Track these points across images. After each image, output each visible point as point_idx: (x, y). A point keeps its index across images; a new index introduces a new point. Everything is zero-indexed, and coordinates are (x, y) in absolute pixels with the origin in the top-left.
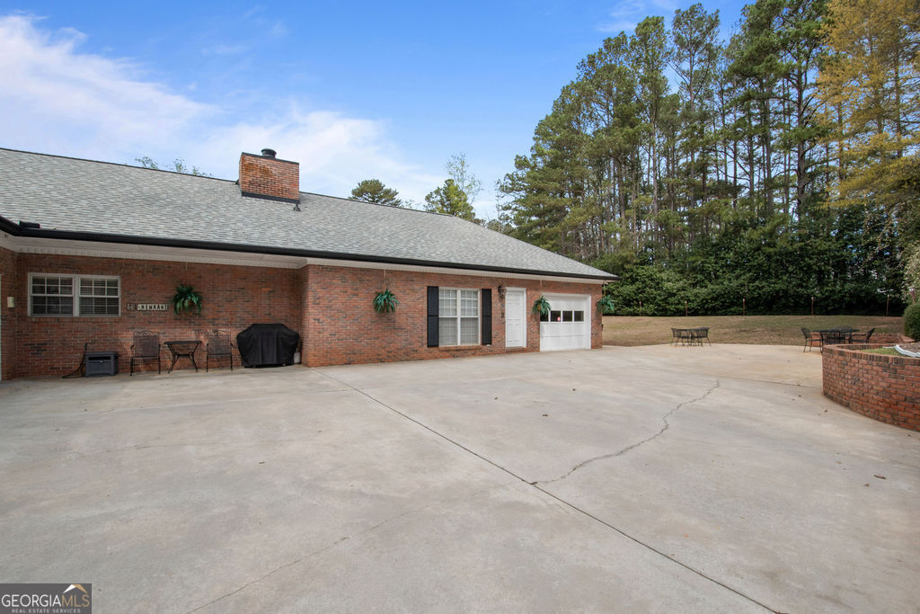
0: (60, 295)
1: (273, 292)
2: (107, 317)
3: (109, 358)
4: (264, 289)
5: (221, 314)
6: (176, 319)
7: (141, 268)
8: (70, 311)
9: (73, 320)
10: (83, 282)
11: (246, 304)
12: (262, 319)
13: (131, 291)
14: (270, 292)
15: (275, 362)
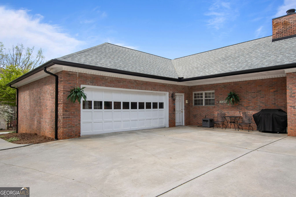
0: (200, 99)
1: (277, 91)
2: (211, 106)
3: (208, 121)
4: (271, 90)
5: (250, 104)
6: (232, 107)
7: (220, 87)
8: (202, 104)
9: (203, 107)
10: (206, 94)
11: (262, 99)
12: (270, 106)
13: (218, 96)
14: (274, 91)
15: (271, 130)
